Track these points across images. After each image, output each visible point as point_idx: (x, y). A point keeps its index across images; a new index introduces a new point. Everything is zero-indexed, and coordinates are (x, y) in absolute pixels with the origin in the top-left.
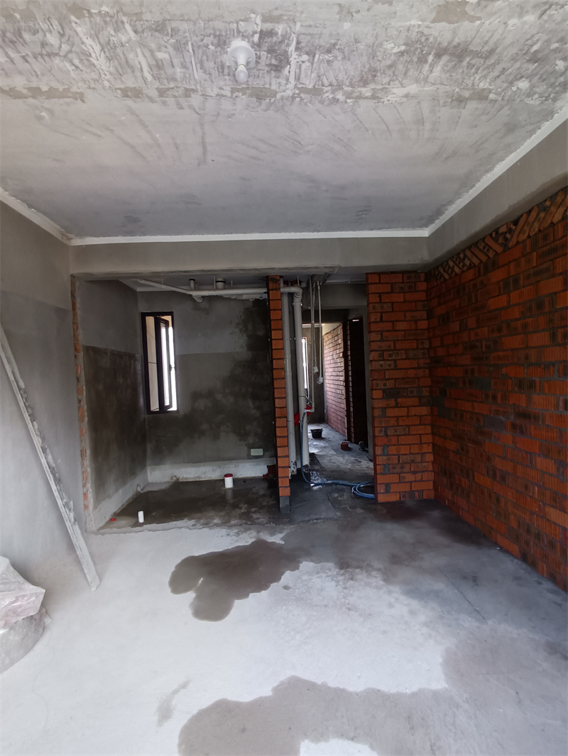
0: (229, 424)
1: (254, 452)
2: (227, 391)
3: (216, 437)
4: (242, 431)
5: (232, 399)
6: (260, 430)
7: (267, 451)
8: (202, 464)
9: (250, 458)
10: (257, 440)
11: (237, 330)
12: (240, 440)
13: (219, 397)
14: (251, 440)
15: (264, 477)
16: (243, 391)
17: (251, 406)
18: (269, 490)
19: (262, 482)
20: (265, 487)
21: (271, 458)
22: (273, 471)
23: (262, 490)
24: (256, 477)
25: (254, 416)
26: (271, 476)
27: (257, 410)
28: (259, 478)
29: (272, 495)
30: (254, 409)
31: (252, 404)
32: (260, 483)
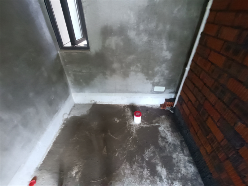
0: (139, 65)
1: (157, 89)
3: (126, 75)
4: (150, 72)
5: (145, 38)
6: (166, 72)
7: (169, 89)
8: (114, 94)
10: (162, 80)
12: (147, 79)
13: (132, 34)
14: (156, 79)
15: (162, 108)
16: (159, 29)
17: (165, 47)
18: (175, 134)
19: (163, 117)
20: (169, 126)
21: (169, 94)
22: (170, 104)
23: (169, 133)
24: (154, 105)
25: (166, 58)
26: (168, 108)
27: (170, 52)
28: (157, 108)
29: (184, 148)
30: (167, 51)
31: (166, 45)
32: (161, 117)
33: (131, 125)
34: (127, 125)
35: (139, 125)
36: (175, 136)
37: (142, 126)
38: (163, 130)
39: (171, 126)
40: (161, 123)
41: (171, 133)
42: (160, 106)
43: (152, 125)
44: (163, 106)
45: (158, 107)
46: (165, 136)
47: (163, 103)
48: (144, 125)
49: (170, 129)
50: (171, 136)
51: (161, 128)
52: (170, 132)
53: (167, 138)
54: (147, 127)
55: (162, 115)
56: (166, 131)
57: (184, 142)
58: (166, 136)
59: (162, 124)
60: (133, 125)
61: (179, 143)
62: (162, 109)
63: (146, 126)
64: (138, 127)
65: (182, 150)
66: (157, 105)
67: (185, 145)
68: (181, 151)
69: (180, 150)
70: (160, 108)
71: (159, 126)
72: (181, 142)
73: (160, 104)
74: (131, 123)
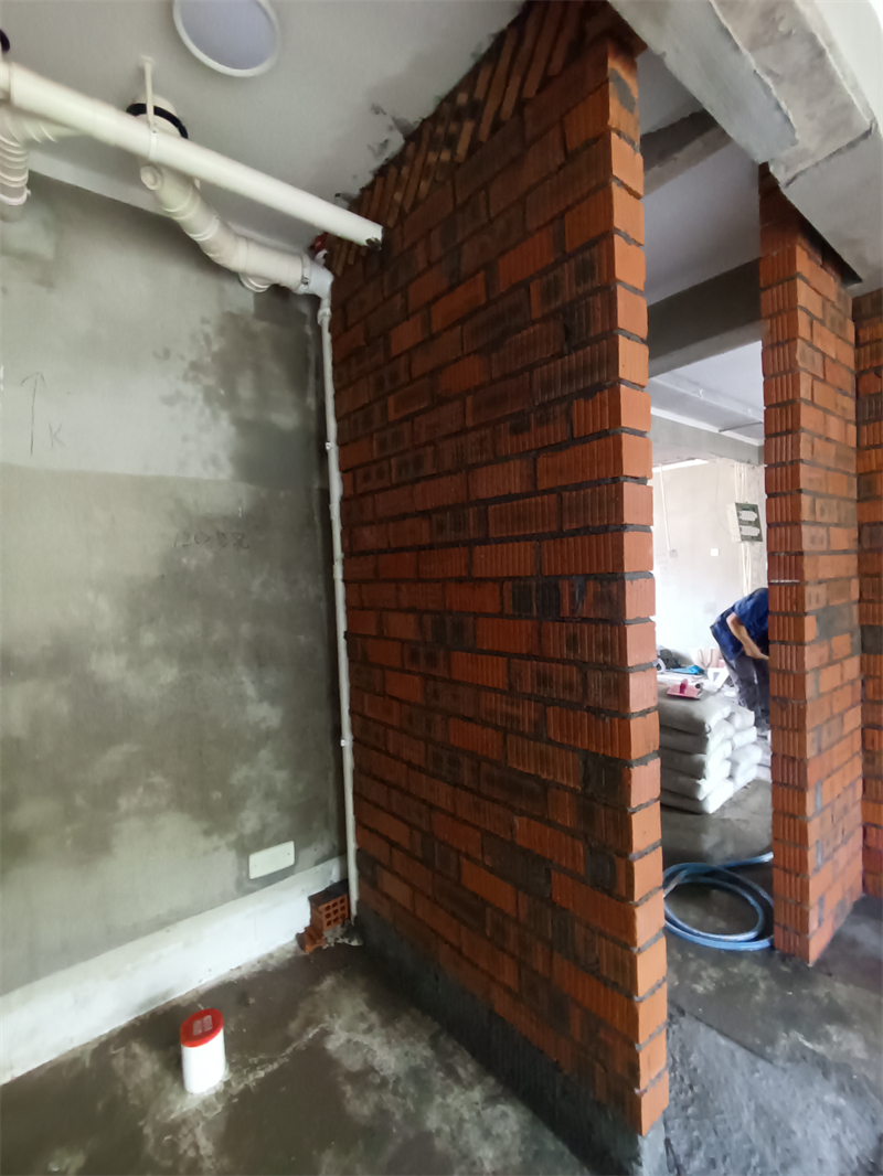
1: (263, 862)
2: (149, 638)
4: (217, 795)
6: (281, 777)
7: (308, 844)
9: (247, 886)
10: (273, 816)
11: (191, 390)
14: (250, 820)
15: (309, 948)
16: (216, 637)
17: (250, 690)
18: (398, 1026)
19: (328, 983)
20: (364, 1008)
21: (319, 868)
22: (336, 912)
23: (374, 1037)
24: (271, 956)
25: (263, 726)
26: (332, 936)
27: (273, 703)
28: (290, 960)
29: (451, 1061)
30: (260, 701)
31: (253, 682)
32: (317, 989)
33: (174, 1128)
34: (151, 1143)
35: (225, 1092)
36: (403, 1036)
37: (242, 1086)
38: (349, 1041)
39: (373, 1004)
40: (327, 1017)
41: (384, 1031)
42: (295, 944)
43: (289, 1051)
44: (309, 936)
45: (289, 956)
46: (366, 1061)
47: (307, 923)
48: (251, 1077)
49: (373, 1017)
50: (389, 1042)
51: (333, 1037)
52: (377, 1030)
53: (376, 1063)
54: (269, 1076)
55: (317, 980)
56: (360, 1038)
57: (442, 1038)
58: (370, 1058)
59: (332, 1017)
60: (184, 1121)
61: (428, 1053)
62: (311, 953)
63: (261, 1074)
64: (220, 1107)
65: (451, 1072)
66: (282, 948)
67: (450, 1046)
68: (449, 1081)
69: (443, 1079)
70: (302, 953)
71: (325, 1033)
72: (434, 1043)
73: (292, 937)
74: (171, 1112)
